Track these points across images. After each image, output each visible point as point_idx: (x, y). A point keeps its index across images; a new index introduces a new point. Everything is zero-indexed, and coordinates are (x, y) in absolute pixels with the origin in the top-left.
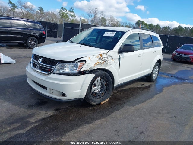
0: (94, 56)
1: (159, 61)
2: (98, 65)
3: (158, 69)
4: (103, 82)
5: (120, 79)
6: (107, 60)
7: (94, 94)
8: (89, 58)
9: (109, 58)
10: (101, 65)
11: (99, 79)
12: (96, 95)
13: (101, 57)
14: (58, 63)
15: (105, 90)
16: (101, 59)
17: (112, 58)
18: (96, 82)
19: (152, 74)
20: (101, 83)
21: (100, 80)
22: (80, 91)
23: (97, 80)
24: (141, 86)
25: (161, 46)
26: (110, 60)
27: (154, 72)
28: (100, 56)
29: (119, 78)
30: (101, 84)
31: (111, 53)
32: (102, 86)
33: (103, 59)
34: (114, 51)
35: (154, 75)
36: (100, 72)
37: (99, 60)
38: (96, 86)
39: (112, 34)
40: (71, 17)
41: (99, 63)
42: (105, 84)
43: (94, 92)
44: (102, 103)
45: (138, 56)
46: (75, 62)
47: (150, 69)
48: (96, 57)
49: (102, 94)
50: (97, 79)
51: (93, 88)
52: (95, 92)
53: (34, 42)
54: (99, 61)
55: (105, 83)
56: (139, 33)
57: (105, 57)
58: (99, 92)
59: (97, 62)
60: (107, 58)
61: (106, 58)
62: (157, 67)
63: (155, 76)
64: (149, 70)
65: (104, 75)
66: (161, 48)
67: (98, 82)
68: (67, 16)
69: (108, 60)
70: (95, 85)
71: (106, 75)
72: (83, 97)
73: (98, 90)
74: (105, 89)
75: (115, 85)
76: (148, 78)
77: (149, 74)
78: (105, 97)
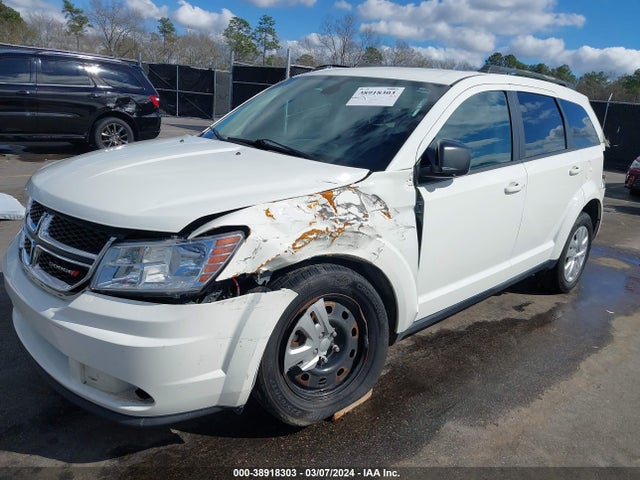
0: (296, 202)
1: (592, 208)
2: (314, 244)
3: (586, 239)
4: (339, 319)
5: (423, 299)
6: (361, 215)
7: (298, 377)
8: (267, 211)
9: (369, 208)
10: (328, 242)
11: (320, 305)
12: (307, 383)
13: (331, 202)
14: (113, 239)
15: (352, 355)
16: (332, 214)
17: (386, 208)
18: (305, 322)
19: (563, 258)
20: (333, 323)
21: (329, 309)
22: (223, 374)
23: (312, 314)
24: (515, 315)
25: (599, 143)
26: (376, 218)
27: (570, 252)
28: (325, 201)
29: (420, 293)
30: (331, 330)
31: (378, 182)
32: (340, 338)
33: (341, 211)
34: (392, 176)
35: (570, 266)
36: (325, 274)
37: (319, 219)
38: (308, 340)
39: (388, 98)
40: (266, 48)
41: (318, 232)
42: (355, 325)
43: (296, 370)
44: (339, 415)
45: (507, 192)
46: (191, 237)
47: (555, 240)
48: (304, 207)
49: (341, 372)
50: (309, 311)
51: (293, 352)
52: (305, 368)
53: (122, 134)
54: (321, 226)
55: (351, 324)
56: (505, 92)
57: (348, 205)
58: (326, 365)
59: (310, 229)
60: (361, 208)
61: (353, 210)
62: (583, 230)
63: (576, 266)
64: (550, 244)
65: (344, 286)
66: (596, 154)
67: (316, 321)
68: (250, 45)
69: (366, 216)
70: (302, 339)
71: (354, 285)
72: (242, 400)
73: (316, 359)
74: (353, 351)
75: (403, 326)
76: (545, 279)
77: (551, 262)
78: (353, 386)
